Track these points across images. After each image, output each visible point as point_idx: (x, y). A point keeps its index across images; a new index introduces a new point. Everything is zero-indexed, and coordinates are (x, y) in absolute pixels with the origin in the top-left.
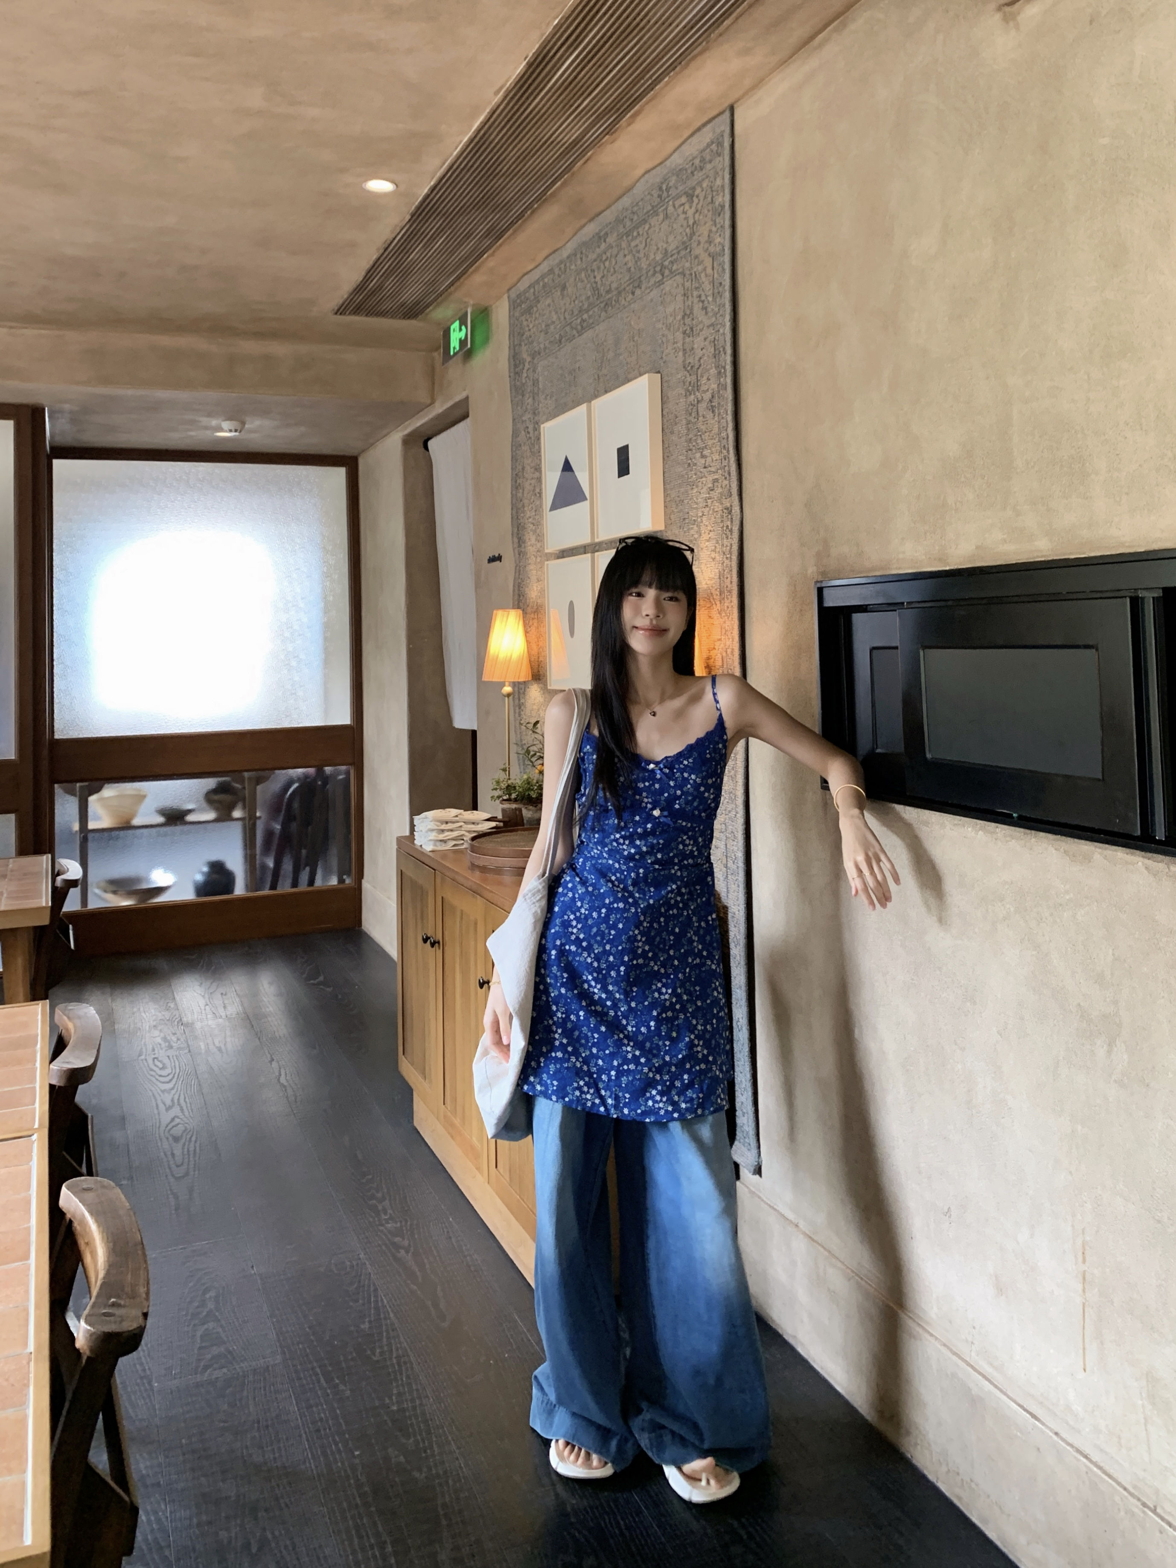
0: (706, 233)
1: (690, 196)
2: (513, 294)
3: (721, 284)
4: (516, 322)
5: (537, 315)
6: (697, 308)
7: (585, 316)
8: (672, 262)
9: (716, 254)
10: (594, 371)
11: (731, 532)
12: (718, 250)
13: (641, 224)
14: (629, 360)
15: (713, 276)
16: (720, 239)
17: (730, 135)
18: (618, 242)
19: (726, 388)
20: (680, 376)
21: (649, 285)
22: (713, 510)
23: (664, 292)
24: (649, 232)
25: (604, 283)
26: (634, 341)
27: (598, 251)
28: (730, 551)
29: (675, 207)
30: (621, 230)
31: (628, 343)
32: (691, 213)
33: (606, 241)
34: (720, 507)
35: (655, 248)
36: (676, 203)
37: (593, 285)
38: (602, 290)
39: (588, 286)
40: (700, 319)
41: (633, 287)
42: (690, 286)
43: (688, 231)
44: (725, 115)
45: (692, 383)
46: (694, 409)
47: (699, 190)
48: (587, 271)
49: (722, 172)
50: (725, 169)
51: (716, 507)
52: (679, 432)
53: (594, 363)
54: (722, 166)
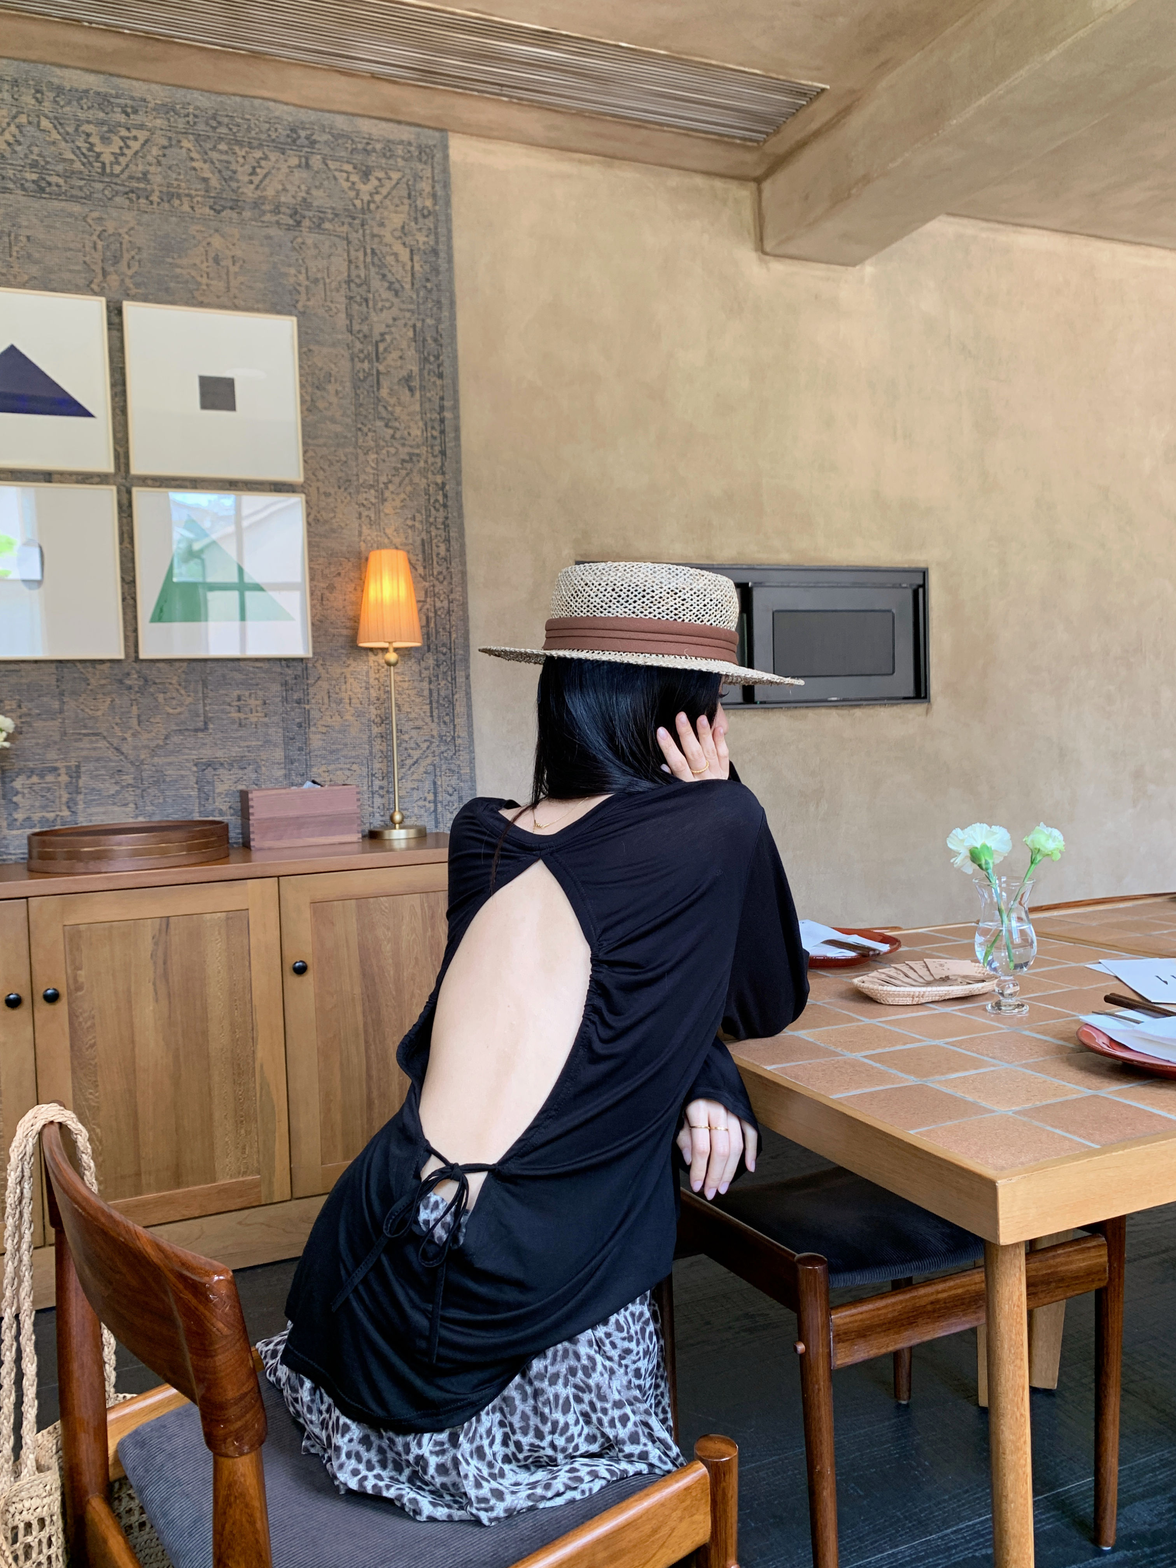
1: (363, 172)
8: (321, 219)
9: (419, 249)
10: (87, 259)
11: (445, 506)
12: (422, 247)
13: (240, 143)
14: (204, 280)
15: (413, 267)
16: (426, 239)
17: (446, 157)
18: (169, 134)
19: (441, 376)
20: (340, 337)
21: (263, 219)
22: (411, 480)
23: (300, 240)
24: (263, 163)
25: (124, 164)
26: (218, 264)
27: (101, 115)
28: (444, 523)
29: (327, 165)
30: (181, 124)
31: (202, 262)
32: (365, 189)
33: (132, 116)
34: (424, 481)
35: (280, 187)
36: (329, 162)
37: (84, 151)
38: (117, 169)
39: (63, 144)
40: (384, 296)
41: (215, 203)
42: (361, 258)
43: (358, 203)
44: (437, 134)
45: (366, 352)
46: (370, 378)
47: (381, 175)
48: (60, 124)
49: (430, 181)
50: (438, 182)
51: (416, 479)
52: (337, 392)
53: (87, 249)
54: (429, 175)
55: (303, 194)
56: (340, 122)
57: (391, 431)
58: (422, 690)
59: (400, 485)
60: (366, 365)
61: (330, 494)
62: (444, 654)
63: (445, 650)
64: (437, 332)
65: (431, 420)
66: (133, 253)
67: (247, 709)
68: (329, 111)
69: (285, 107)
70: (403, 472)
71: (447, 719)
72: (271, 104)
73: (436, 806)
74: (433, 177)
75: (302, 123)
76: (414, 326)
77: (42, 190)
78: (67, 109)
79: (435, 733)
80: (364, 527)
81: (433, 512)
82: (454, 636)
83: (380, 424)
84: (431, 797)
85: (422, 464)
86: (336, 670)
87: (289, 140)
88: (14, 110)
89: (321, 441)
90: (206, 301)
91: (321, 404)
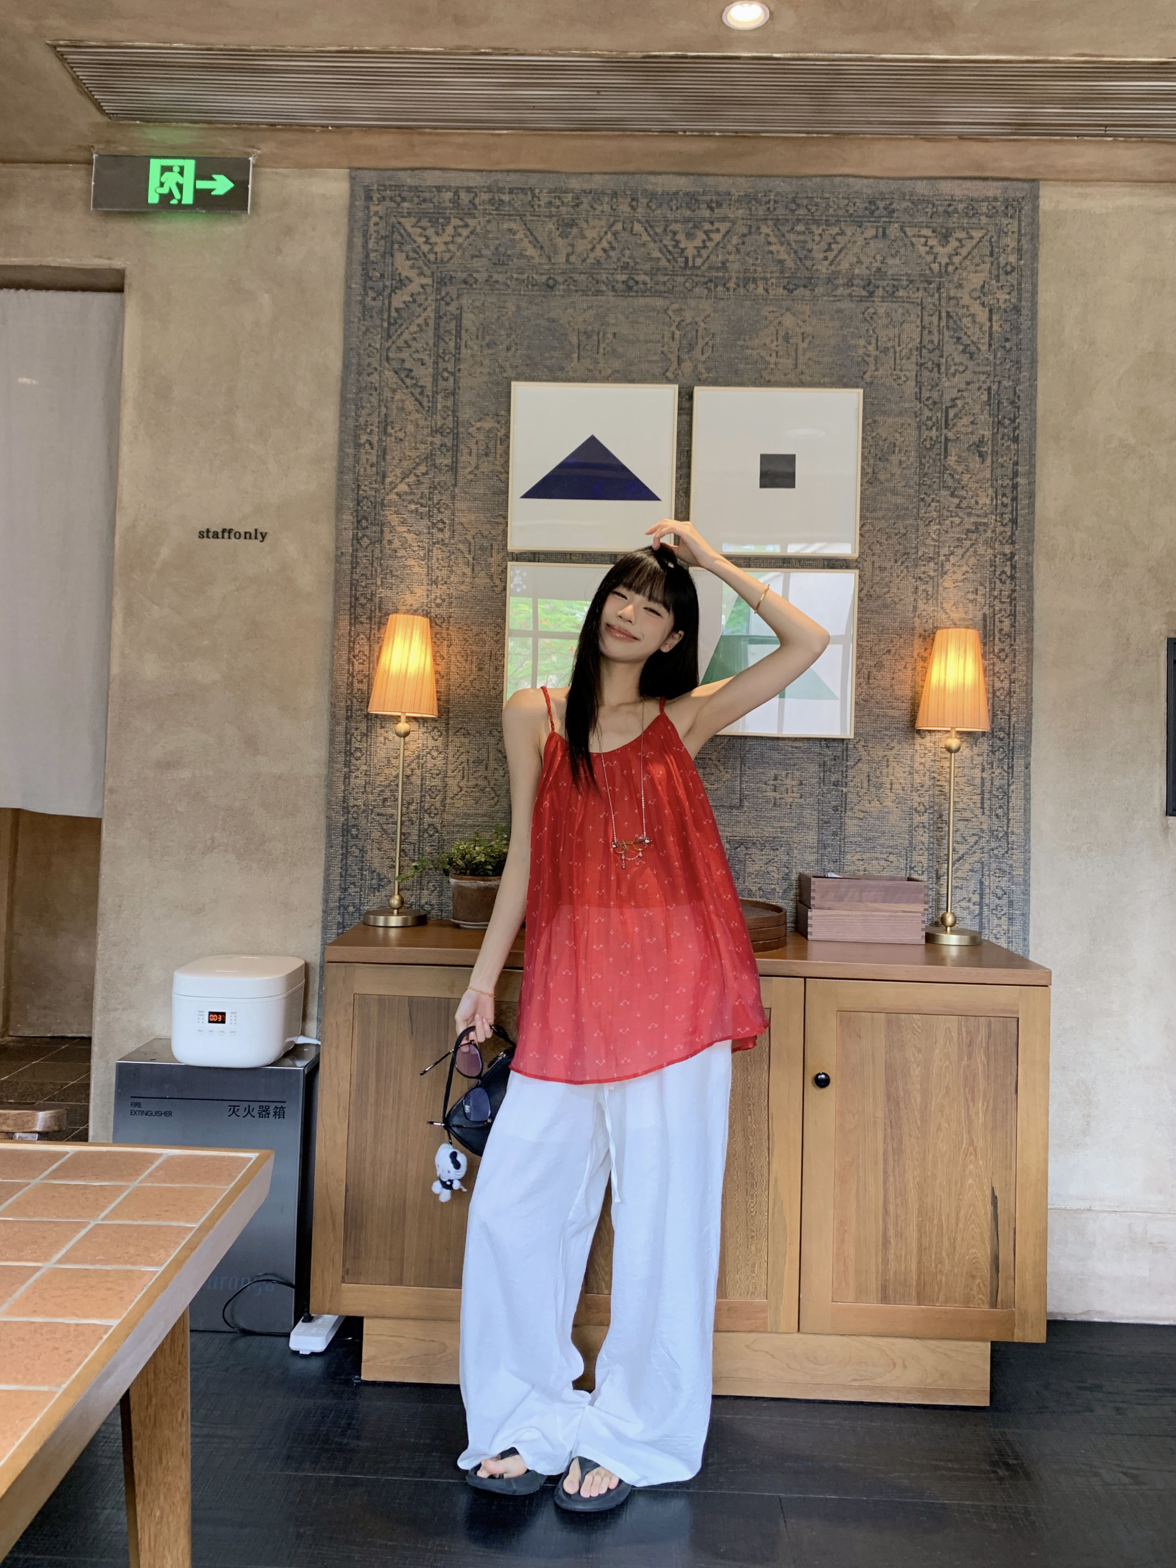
0: (976, 282)
1: (942, 234)
2: (369, 178)
4: (375, 219)
5: (465, 232)
6: (952, 348)
7: (641, 278)
8: (895, 287)
9: (1000, 308)
10: (665, 349)
11: (1012, 578)
12: (1003, 306)
13: (817, 222)
14: (773, 360)
15: (991, 327)
16: (1007, 297)
17: (1035, 208)
18: (749, 222)
19: (1016, 440)
20: (907, 405)
21: (834, 293)
22: (975, 552)
23: (871, 310)
24: (839, 238)
25: (705, 256)
26: (788, 342)
27: (688, 213)
28: (1010, 596)
29: (905, 233)
30: (761, 212)
31: (772, 341)
32: (943, 252)
33: (716, 211)
34: (990, 551)
35: (855, 260)
36: (908, 229)
37: (670, 248)
38: (699, 262)
39: (652, 245)
40: (956, 360)
41: (789, 283)
42: (936, 322)
43: (935, 267)
44: (1026, 186)
45: (934, 419)
46: (938, 446)
47: (962, 235)
48: (651, 227)
49: (1016, 236)
50: (1025, 234)
51: (981, 550)
52: (900, 462)
53: (666, 340)
54: (1016, 230)
55: (878, 264)
56: (922, 188)
57: (956, 501)
58: (974, 778)
59: (963, 556)
60: (934, 433)
61: (885, 568)
62: (1001, 740)
63: (1002, 735)
64: (1015, 393)
65: (1002, 486)
66: (707, 339)
67: (783, 789)
68: (911, 179)
69: (865, 181)
70: (968, 543)
71: (1000, 812)
72: (851, 180)
73: (981, 908)
74: (1019, 231)
75: (882, 193)
76: (989, 389)
77: (630, 288)
78: (658, 212)
79: (985, 827)
80: (920, 602)
81: (998, 584)
82: (1014, 719)
83: (944, 493)
84: (976, 898)
85: (989, 534)
86: (878, 752)
87: (867, 212)
88: (612, 220)
89: (880, 514)
90: (773, 379)
91: (882, 476)
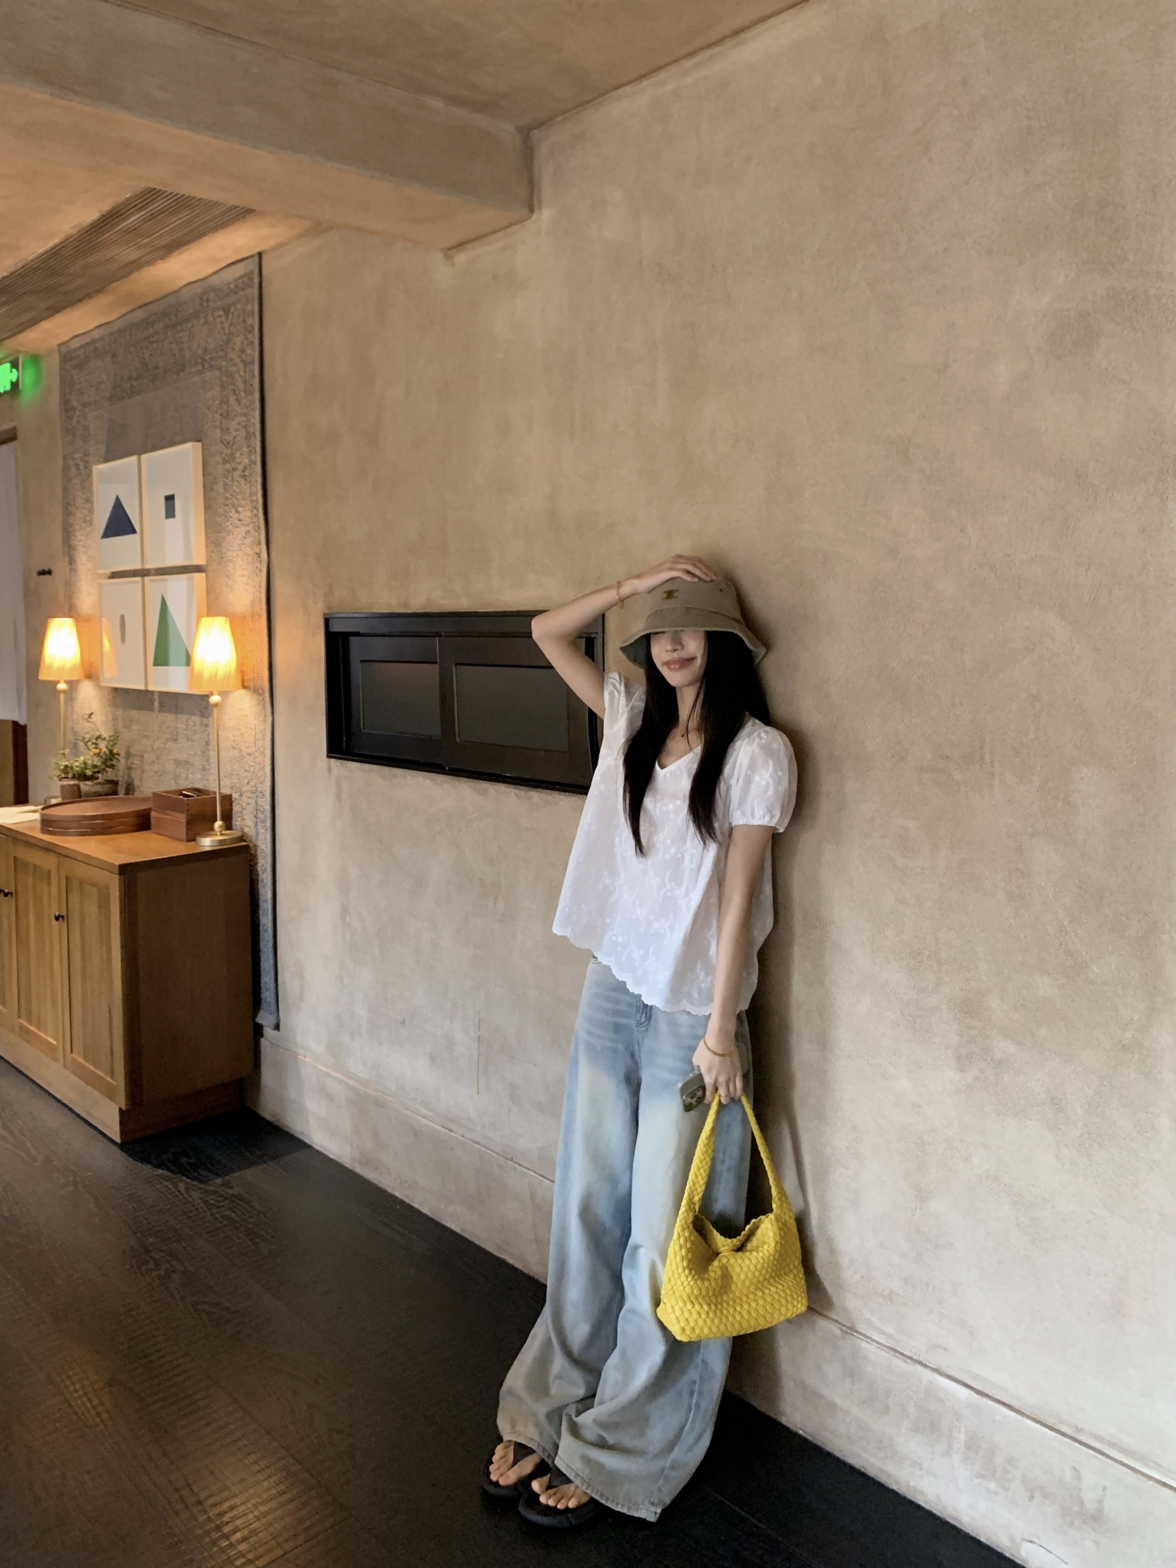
0: (239, 344)
1: (227, 311)
2: (64, 349)
3: (251, 385)
4: (66, 373)
5: (88, 372)
6: (232, 399)
8: (212, 359)
9: (248, 361)
11: (261, 571)
15: (245, 378)
16: (250, 351)
18: (164, 331)
20: (218, 447)
21: (192, 371)
23: (204, 380)
24: (192, 330)
27: (146, 333)
28: (260, 586)
30: (167, 321)
32: (227, 325)
33: (154, 327)
34: (251, 552)
36: (214, 313)
37: (142, 359)
38: (150, 365)
40: (234, 408)
41: (177, 369)
42: (226, 380)
43: (224, 338)
44: (256, 258)
45: (228, 455)
46: (230, 475)
47: (233, 309)
50: (255, 299)
52: (218, 490)
53: (142, 423)
55: (205, 344)
59: (242, 557)
60: (228, 466)
62: (261, 695)
63: (261, 692)
66: (154, 419)
68: (211, 275)
71: (262, 749)
76: (246, 427)
77: (132, 392)
78: (138, 336)
79: (257, 760)
83: (233, 510)
85: (251, 539)
89: (212, 530)
91: (212, 502)
